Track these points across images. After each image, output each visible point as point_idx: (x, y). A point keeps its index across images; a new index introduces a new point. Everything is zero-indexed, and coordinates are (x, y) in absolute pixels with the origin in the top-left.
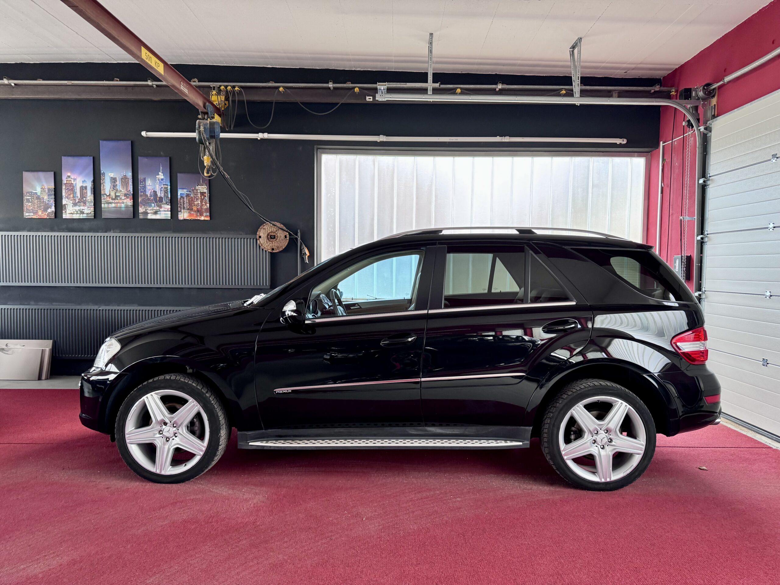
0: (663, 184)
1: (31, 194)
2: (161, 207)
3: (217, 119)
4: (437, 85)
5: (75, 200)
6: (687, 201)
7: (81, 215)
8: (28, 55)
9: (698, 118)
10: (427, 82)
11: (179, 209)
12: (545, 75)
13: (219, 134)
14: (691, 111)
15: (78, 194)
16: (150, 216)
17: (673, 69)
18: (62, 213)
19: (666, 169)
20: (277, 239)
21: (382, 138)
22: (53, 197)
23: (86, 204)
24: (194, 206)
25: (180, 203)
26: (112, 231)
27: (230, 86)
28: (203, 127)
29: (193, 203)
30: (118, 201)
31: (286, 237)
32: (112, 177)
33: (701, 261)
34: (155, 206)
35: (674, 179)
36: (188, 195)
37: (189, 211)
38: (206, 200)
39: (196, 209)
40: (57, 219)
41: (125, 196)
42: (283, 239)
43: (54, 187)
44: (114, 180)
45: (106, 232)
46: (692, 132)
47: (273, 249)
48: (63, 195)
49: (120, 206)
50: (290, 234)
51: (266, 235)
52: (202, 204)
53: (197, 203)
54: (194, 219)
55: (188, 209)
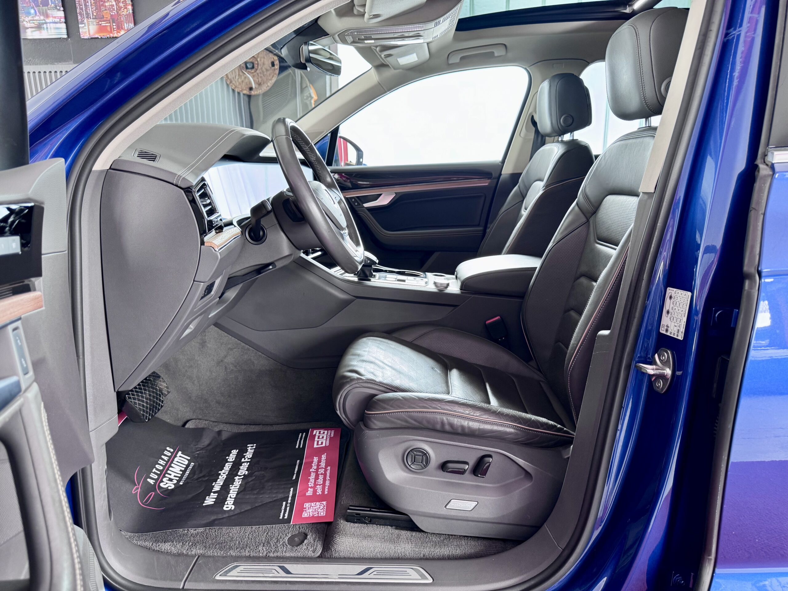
2: (47, 16)
11: (79, 18)
16: (30, 34)
20: (257, 70)
24: (106, 10)
29: (102, 5)
31: (273, 64)
34: (36, 14)
37: (97, 21)
39: (109, 17)
42: (268, 68)
47: (251, 88)
52: (119, 7)
53: (110, 5)
54: (108, 38)
55: (95, 18)
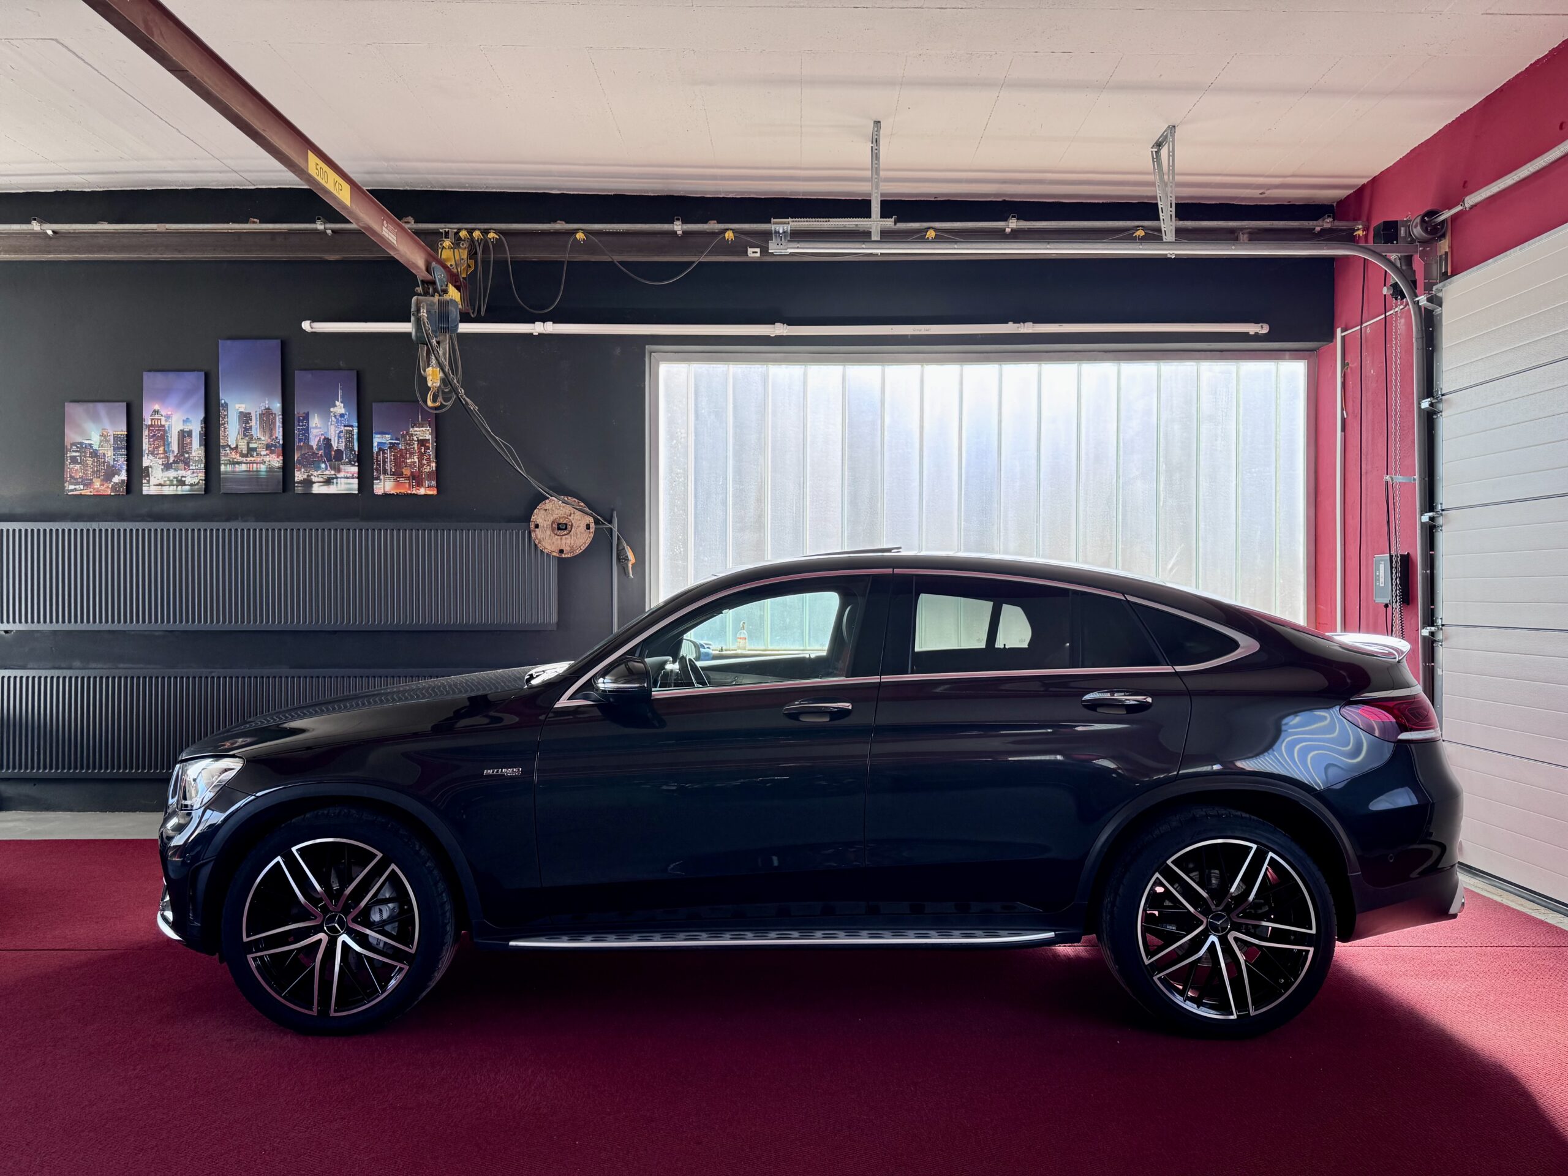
0: (1344, 412)
1: (81, 447)
2: (339, 471)
3: (454, 294)
4: (889, 223)
5: (168, 458)
6: (1395, 445)
7: (180, 487)
8: (81, 176)
9: (1413, 279)
10: (869, 216)
11: (375, 473)
12: (1101, 201)
13: (457, 325)
14: (1399, 265)
15: (174, 447)
16: (317, 489)
17: (1358, 185)
18: (142, 483)
19: (1350, 384)
20: (570, 531)
21: (779, 330)
22: (124, 452)
23: (189, 467)
24: (406, 466)
25: (377, 461)
26: (240, 518)
27: (479, 229)
28: (425, 311)
29: (403, 462)
30: (252, 459)
31: (588, 527)
32: (240, 412)
33: (1431, 563)
34: (326, 469)
35: (1367, 401)
36: (392, 446)
37: (395, 477)
38: (430, 455)
39: (409, 475)
40: (129, 496)
41: (266, 450)
42: (583, 531)
43: (126, 433)
44: (245, 417)
45: (228, 520)
46: (1402, 307)
47: (561, 551)
48: (144, 448)
49: (257, 468)
50: (597, 522)
51: (549, 523)
52: (421, 464)
53: (411, 462)
54: (404, 494)
55: (393, 474)
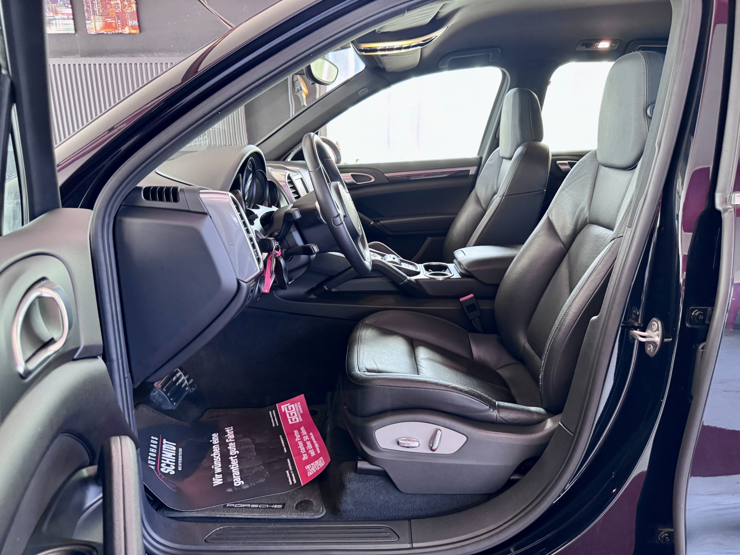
2: (56, 13)
11: (86, 14)
24: (111, 8)
25: (87, 3)
29: (108, 3)
37: (103, 18)
39: (114, 15)
52: (124, 5)
53: (115, 4)
54: (113, 33)
55: (101, 15)
